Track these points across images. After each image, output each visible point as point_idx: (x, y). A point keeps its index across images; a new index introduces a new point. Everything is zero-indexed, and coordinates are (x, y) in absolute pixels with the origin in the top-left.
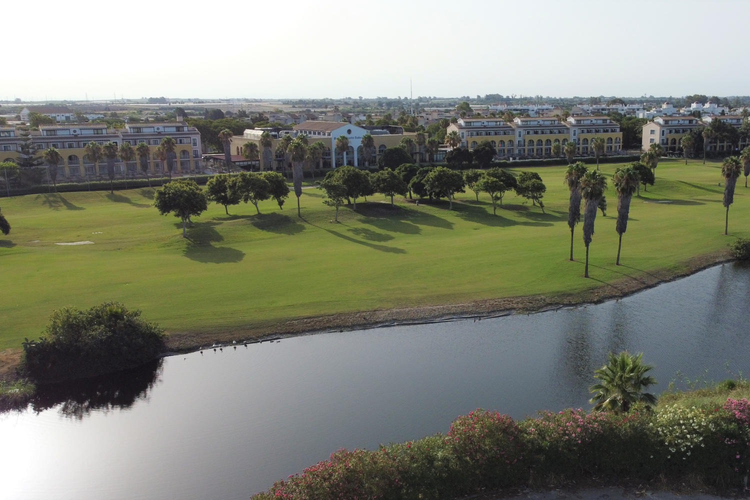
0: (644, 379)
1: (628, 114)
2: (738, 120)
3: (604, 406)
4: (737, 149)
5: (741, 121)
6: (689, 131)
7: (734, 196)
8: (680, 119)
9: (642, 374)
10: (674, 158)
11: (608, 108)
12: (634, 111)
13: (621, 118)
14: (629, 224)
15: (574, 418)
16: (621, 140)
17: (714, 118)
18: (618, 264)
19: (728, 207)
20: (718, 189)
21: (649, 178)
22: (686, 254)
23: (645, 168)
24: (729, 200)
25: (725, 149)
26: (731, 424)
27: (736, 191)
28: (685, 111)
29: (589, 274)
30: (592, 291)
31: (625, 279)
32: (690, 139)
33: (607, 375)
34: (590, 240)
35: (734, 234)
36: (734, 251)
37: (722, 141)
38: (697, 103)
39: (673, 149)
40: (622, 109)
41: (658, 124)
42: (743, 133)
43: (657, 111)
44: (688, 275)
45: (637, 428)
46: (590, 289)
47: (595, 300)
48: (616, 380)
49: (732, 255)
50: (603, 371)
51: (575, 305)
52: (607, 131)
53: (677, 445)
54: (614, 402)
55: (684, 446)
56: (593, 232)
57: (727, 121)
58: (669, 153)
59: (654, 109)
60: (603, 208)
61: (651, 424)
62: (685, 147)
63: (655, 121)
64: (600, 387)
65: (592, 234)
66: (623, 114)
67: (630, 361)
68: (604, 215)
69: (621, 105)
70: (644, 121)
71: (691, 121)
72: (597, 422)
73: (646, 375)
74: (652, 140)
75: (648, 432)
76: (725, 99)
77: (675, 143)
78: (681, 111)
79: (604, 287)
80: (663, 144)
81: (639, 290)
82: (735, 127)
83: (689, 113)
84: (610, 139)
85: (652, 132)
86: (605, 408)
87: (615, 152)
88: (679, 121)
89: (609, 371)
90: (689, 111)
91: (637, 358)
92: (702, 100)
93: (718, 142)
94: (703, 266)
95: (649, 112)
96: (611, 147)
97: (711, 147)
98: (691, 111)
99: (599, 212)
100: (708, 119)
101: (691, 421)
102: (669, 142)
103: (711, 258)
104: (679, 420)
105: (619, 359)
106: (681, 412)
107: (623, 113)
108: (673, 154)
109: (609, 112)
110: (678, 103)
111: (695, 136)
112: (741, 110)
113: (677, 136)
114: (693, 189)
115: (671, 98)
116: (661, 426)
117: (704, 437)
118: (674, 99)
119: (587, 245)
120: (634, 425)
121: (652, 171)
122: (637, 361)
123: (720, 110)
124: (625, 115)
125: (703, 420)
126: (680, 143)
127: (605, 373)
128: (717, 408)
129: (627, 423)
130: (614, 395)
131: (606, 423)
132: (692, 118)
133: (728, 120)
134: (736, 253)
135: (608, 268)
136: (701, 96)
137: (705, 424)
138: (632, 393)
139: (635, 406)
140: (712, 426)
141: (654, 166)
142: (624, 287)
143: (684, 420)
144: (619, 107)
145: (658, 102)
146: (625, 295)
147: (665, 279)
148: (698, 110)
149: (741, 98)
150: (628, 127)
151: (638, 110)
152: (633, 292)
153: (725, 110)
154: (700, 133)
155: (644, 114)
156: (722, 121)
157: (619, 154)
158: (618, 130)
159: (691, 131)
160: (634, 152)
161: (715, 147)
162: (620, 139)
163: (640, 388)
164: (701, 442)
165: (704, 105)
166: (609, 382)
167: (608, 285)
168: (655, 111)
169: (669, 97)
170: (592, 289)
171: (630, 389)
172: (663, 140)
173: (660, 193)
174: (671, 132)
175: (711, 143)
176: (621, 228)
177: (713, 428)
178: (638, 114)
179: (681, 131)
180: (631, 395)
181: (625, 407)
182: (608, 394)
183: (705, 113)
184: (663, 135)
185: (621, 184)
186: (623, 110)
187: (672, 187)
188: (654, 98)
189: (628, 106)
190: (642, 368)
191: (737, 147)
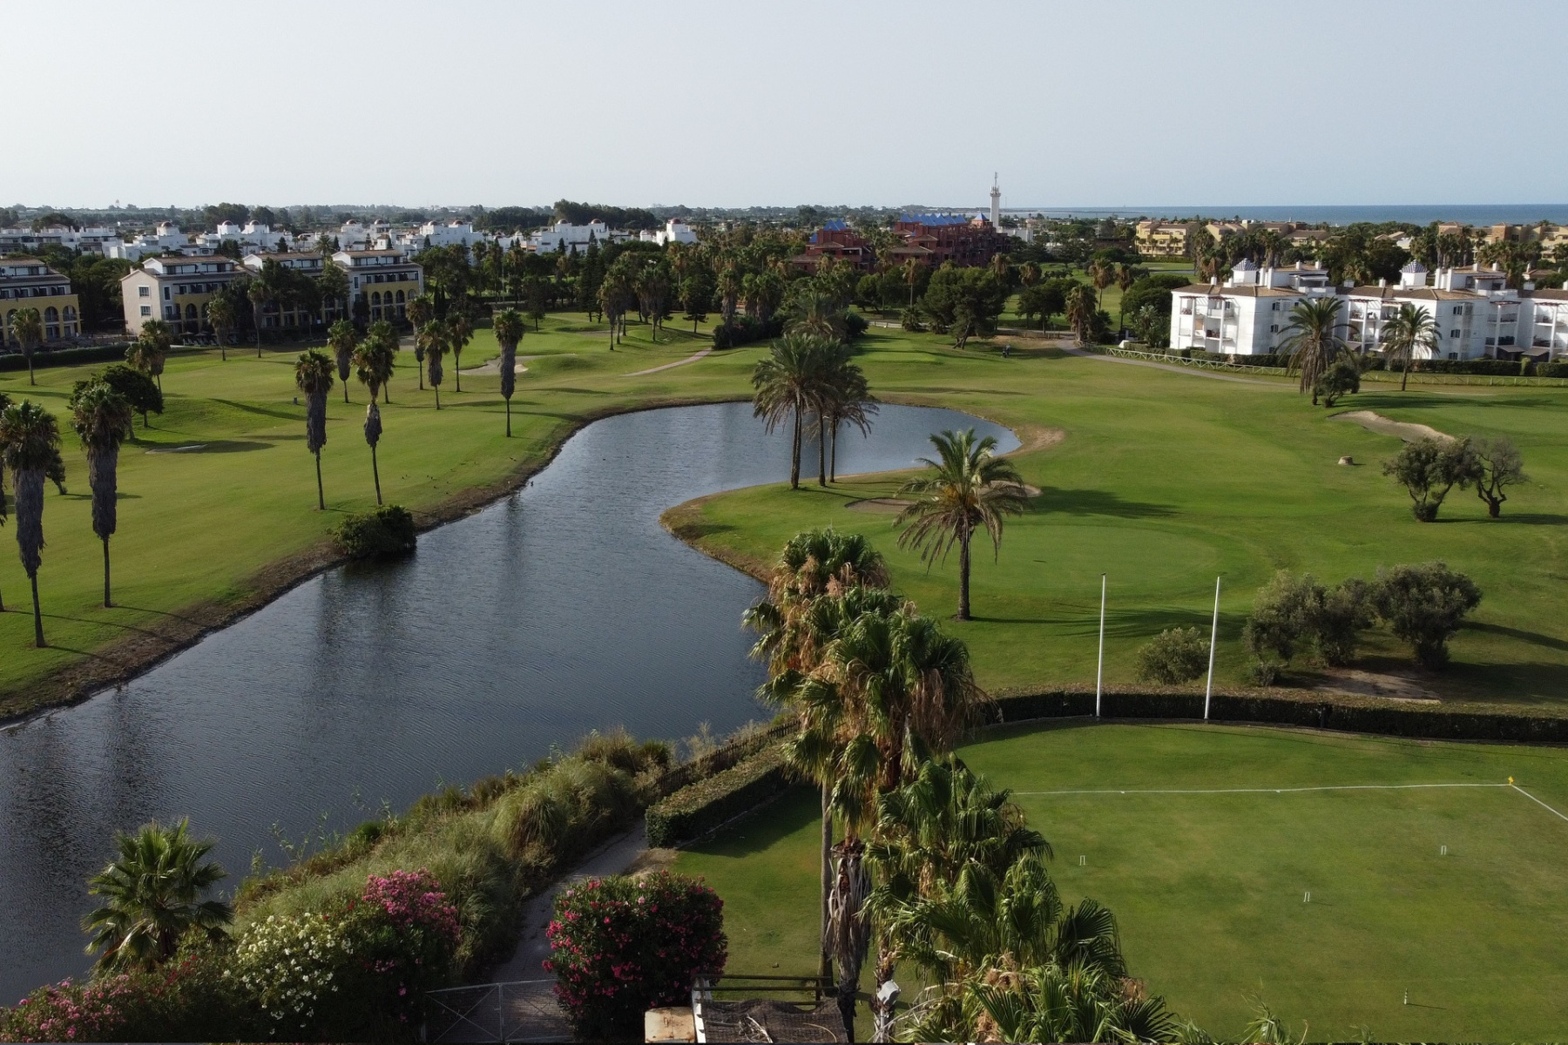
0: (198, 873)
1: (86, 249)
2: (314, 261)
3: (120, 954)
4: (319, 322)
5: (320, 263)
6: (220, 289)
7: (328, 425)
8: (199, 262)
9: (192, 865)
10: (196, 346)
11: (36, 234)
12: (96, 242)
13: (71, 258)
14: (121, 508)
15: (55, 1008)
16: (78, 313)
17: (265, 258)
18: (108, 604)
19: (318, 453)
20: (294, 410)
21: (151, 400)
22: (250, 563)
23: (139, 377)
24: (317, 439)
25: (297, 323)
26: (381, 930)
27: (330, 412)
28: (206, 241)
29: (46, 638)
30: (58, 677)
31: (128, 638)
32: (224, 307)
33: (118, 883)
34: (38, 561)
35: (337, 507)
36: (343, 543)
37: (288, 307)
38: (227, 224)
39: (192, 327)
40: (71, 238)
41: (153, 273)
42: (326, 289)
43: (147, 242)
44: (260, 608)
45: (198, 989)
46: (54, 674)
47: (69, 696)
48: (140, 890)
49: (338, 551)
50: (108, 877)
51: (25, 716)
52: (42, 293)
53: (285, 1003)
54: (140, 941)
55: (299, 1001)
56: (41, 543)
57: (292, 263)
58: (186, 337)
59: (141, 238)
60: (58, 477)
61: (227, 973)
62: (218, 323)
63: (146, 267)
64: (106, 913)
65: (41, 548)
66: (73, 249)
67: (164, 843)
68: (63, 492)
69: (66, 230)
70: (122, 267)
71: (221, 267)
72: (109, 1001)
73: (201, 864)
74: (145, 311)
75: (222, 992)
76: (283, 212)
77: (195, 315)
78: (199, 242)
79: (84, 663)
80: (169, 317)
81: (163, 658)
82: (310, 276)
83: (215, 246)
84: (51, 312)
85: (144, 292)
86: (123, 958)
87: (68, 338)
88: (196, 267)
89: (121, 872)
90: (214, 241)
91: (177, 831)
92: (237, 215)
93: (282, 309)
94: (285, 583)
95: (130, 245)
96: (57, 329)
97: (269, 320)
98: (219, 241)
99: (49, 487)
100: (255, 262)
101: (306, 945)
102: (183, 311)
103: (299, 562)
104: (282, 948)
105: (139, 841)
106: (284, 930)
107: (72, 246)
108: (193, 338)
109: (40, 246)
110: (189, 220)
111: (235, 298)
112: (316, 237)
113: (197, 299)
114: (245, 414)
115: (173, 210)
116: (249, 970)
117: (336, 973)
118: (179, 211)
119: (32, 574)
120: (190, 984)
121: (156, 382)
122: (179, 837)
123: (276, 237)
124: (78, 252)
125: (329, 937)
126: (205, 315)
127: (114, 879)
128: (353, 902)
129: (175, 985)
130: (140, 924)
131: (130, 997)
132: (223, 259)
133: (294, 262)
134: (345, 548)
135: (88, 617)
136: (235, 206)
137: (333, 944)
138: (177, 910)
139: (189, 938)
140: (346, 945)
141: (158, 370)
142: (129, 656)
143: (291, 947)
144: (63, 232)
145: (147, 220)
146: (135, 673)
147: (213, 624)
148: (234, 238)
149: (313, 210)
150: (89, 281)
151: (106, 239)
152: (150, 665)
153: (286, 238)
154: (244, 289)
155: (119, 249)
156: (282, 264)
157: (76, 344)
158: (67, 289)
159: (224, 287)
160: (113, 339)
161: (277, 319)
162: (74, 311)
163: (192, 895)
164: (330, 983)
165: (242, 229)
166: (126, 899)
167: (93, 657)
168: (141, 242)
169: (169, 207)
170: (56, 674)
171: (172, 902)
172: (168, 308)
173: (178, 429)
174: (182, 291)
175: (266, 310)
176: (105, 523)
177: (350, 949)
178: (108, 249)
179: (204, 288)
180: (176, 915)
181: (168, 946)
182: (126, 925)
183: (248, 244)
184: (167, 297)
185: (90, 425)
186: (72, 240)
187: (202, 414)
188: (137, 210)
189: (82, 230)
190: (191, 849)
191: (320, 318)
